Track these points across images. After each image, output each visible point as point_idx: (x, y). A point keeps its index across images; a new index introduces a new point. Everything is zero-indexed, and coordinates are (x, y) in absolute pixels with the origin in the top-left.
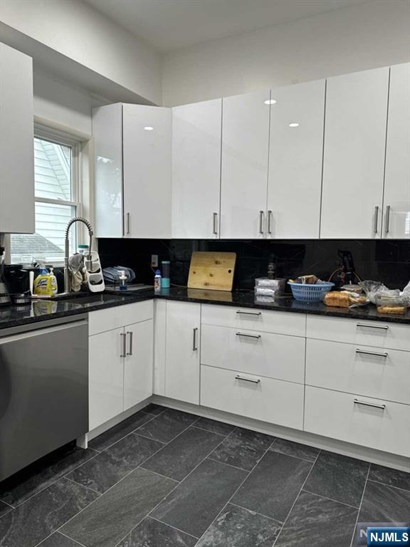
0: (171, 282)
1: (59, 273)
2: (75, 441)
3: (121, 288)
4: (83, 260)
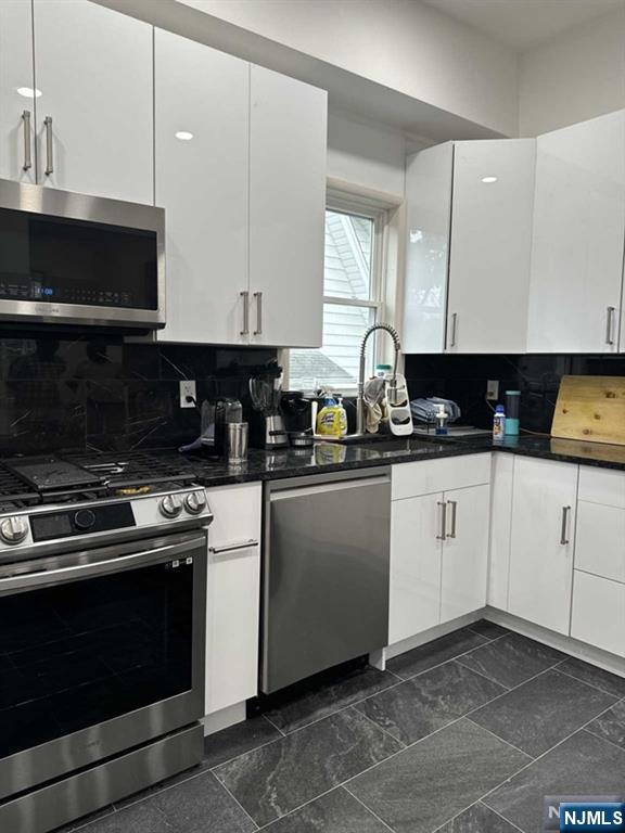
0: (520, 426)
1: (350, 405)
2: (366, 657)
3: (439, 431)
4: (383, 386)
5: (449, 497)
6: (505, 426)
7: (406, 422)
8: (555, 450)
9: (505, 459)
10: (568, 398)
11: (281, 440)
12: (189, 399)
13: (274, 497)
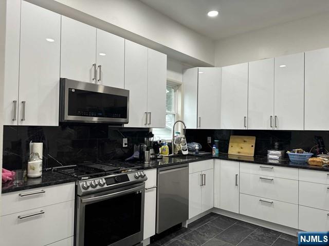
0: (219, 151)
1: (170, 145)
2: (181, 224)
3: (196, 153)
4: (181, 139)
5: (203, 173)
6: (215, 151)
7: (186, 150)
8: (229, 157)
9: (217, 161)
10: (233, 142)
11: (153, 156)
12: (125, 144)
13: (161, 173)
